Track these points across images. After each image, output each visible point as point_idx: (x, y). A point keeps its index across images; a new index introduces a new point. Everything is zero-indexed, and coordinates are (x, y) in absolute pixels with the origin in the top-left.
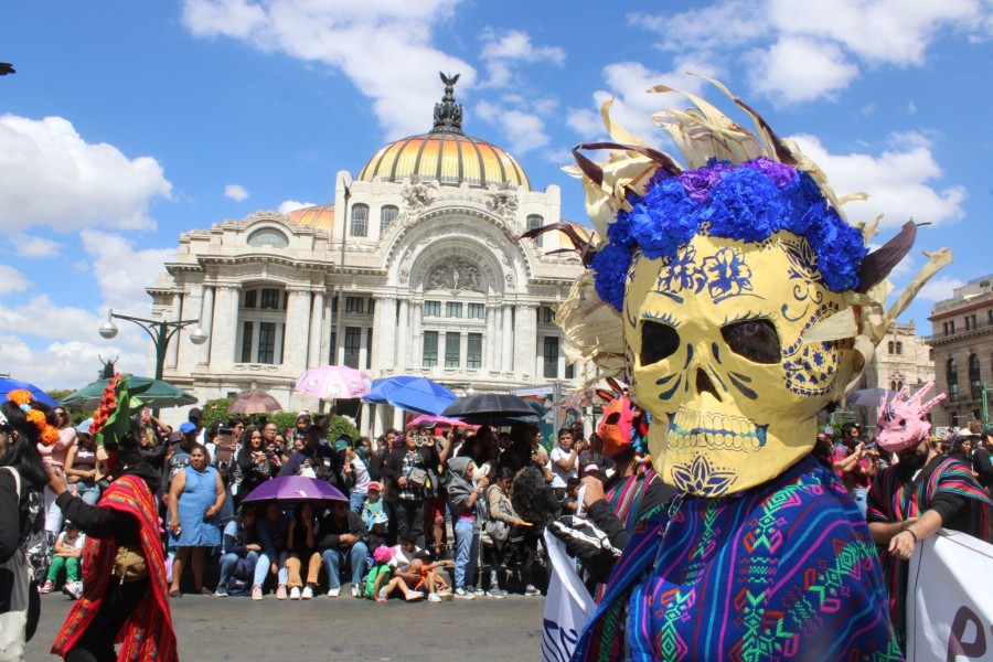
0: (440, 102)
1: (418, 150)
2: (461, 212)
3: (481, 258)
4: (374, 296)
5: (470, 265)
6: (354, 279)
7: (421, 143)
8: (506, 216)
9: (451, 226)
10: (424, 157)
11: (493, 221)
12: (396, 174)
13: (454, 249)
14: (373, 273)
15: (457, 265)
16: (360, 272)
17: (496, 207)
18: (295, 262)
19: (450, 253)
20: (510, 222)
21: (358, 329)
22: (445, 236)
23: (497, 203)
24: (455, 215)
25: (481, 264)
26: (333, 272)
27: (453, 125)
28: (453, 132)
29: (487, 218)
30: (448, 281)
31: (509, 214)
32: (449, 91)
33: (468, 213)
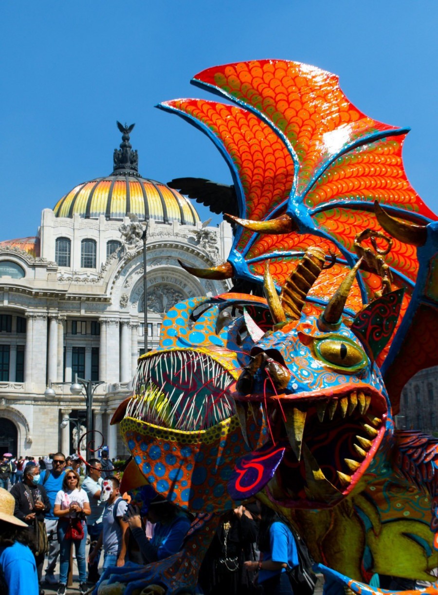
0: (119, 148)
1: (108, 190)
2: (171, 245)
3: (185, 285)
4: (101, 319)
5: (176, 292)
6: (83, 305)
7: (110, 183)
8: (208, 249)
9: (162, 258)
10: (114, 196)
11: (198, 254)
12: (91, 212)
13: (163, 278)
14: (100, 299)
15: (165, 291)
16: (88, 299)
17: (198, 242)
18: (34, 291)
19: (160, 281)
20: (212, 254)
21: (83, 349)
22: (157, 267)
23: (199, 238)
24: (165, 249)
25: (186, 290)
26: (64, 299)
27: (132, 169)
28: (133, 175)
29: (193, 251)
30: (158, 305)
31: (210, 247)
32: (125, 139)
33: (177, 246)
